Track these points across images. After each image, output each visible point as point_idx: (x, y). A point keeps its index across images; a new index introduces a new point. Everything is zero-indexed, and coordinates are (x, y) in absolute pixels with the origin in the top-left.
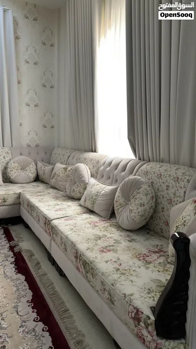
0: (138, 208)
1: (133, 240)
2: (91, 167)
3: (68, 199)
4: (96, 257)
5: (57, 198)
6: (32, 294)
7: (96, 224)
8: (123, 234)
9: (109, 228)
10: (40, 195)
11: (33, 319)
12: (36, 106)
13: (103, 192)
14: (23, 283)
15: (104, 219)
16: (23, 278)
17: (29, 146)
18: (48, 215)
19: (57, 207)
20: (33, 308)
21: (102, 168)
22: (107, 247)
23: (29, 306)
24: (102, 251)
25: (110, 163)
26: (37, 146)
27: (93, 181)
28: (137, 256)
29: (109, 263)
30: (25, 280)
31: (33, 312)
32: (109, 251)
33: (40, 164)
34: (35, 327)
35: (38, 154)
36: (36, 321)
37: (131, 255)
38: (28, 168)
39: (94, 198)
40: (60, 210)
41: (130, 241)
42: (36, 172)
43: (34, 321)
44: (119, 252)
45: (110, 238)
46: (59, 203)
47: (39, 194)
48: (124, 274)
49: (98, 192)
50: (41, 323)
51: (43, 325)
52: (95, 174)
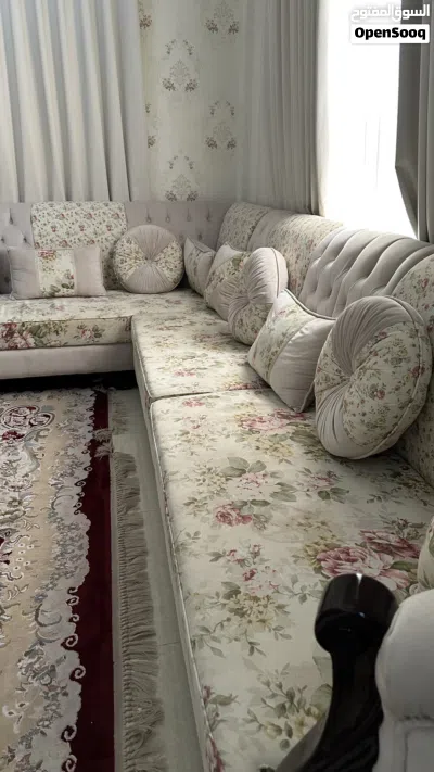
0: (363, 401)
1: (336, 491)
2: (293, 260)
3: (228, 343)
4: (197, 534)
5: (201, 339)
6: (86, 570)
7: (258, 426)
8: (319, 467)
9: (289, 441)
10: (168, 328)
11: (62, 640)
12: (191, 87)
13: (299, 334)
14: (81, 537)
15: (286, 411)
16: (84, 523)
17: (172, 198)
18: (152, 385)
19: (188, 364)
20: (75, 610)
21: (317, 262)
22: (245, 503)
23: (68, 602)
24: (224, 517)
25: (341, 246)
26: (191, 198)
27: (284, 300)
28: (317, 552)
29: (222, 561)
30: (87, 533)
31: (71, 620)
32: (245, 519)
33: (190, 246)
34: (59, 662)
35: (189, 218)
36: (67, 648)
37: (299, 546)
38: (162, 256)
39: (273, 349)
40: (190, 372)
41: (324, 495)
42: (179, 267)
43: (63, 645)
44: (270, 529)
45: (273, 475)
46: (199, 352)
47: (167, 324)
48: (242, 615)
49: (284, 335)
50: (75, 654)
51: (78, 661)
52: (299, 282)
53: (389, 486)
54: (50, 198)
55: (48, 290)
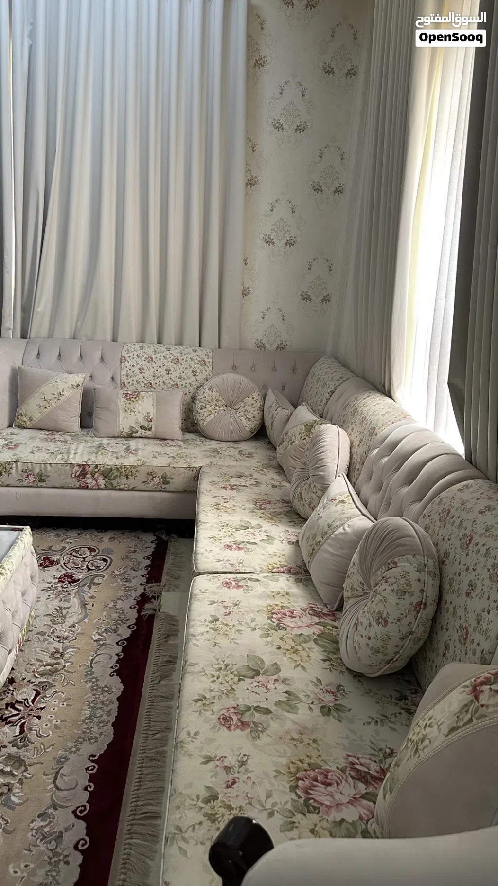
1: (339, 708)
2: (356, 443)
4: (196, 734)
6: (109, 739)
7: (287, 621)
8: (330, 678)
9: (311, 644)
10: (232, 488)
11: (73, 808)
12: (290, 243)
13: (341, 530)
14: (111, 702)
16: (117, 686)
17: (261, 346)
18: (199, 557)
19: (240, 536)
20: (92, 778)
21: (376, 451)
22: (249, 708)
23: (87, 769)
24: (225, 721)
25: (396, 444)
26: (281, 347)
27: (339, 486)
28: (298, 770)
29: (211, 765)
30: (118, 699)
31: (86, 789)
32: (244, 725)
33: (271, 397)
34: (67, 829)
35: (274, 369)
36: (77, 817)
37: (284, 761)
38: (242, 405)
39: (318, 539)
40: (239, 546)
41: (326, 711)
42: (258, 417)
43: (74, 812)
44: (264, 739)
45: (285, 681)
46: (254, 522)
47: (233, 481)
48: (213, 821)
49: (329, 526)
50: (82, 825)
51: (85, 831)
52: (358, 466)
53: (391, 709)
54: (142, 340)
55: (127, 431)
